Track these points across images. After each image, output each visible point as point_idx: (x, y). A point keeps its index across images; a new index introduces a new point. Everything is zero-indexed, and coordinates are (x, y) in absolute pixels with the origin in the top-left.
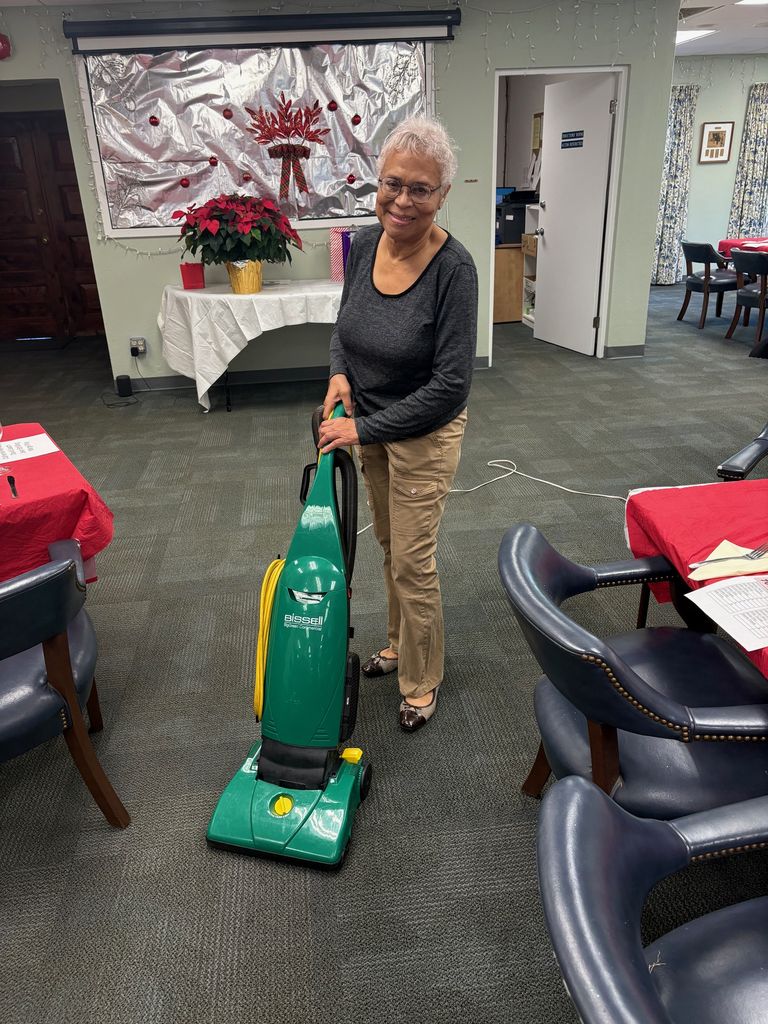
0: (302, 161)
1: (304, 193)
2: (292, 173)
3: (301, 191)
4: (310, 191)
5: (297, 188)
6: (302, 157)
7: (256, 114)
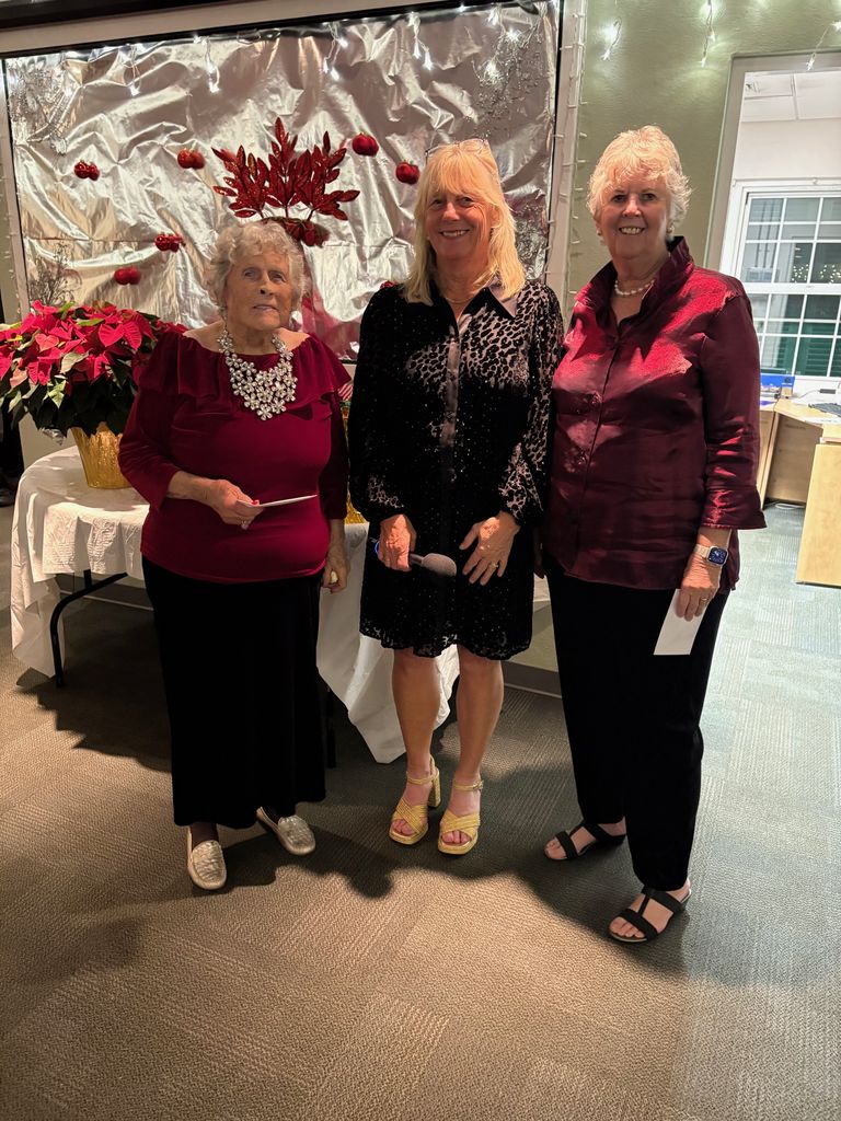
4: (317, 307)
7: (232, 161)
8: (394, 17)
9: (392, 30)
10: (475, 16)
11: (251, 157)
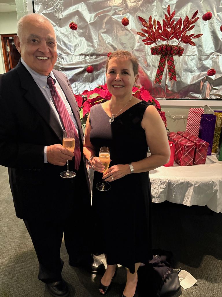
0: (176, 58)
1: (173, 81)
2: (166, 66)
3: (170, 80)
4: (178, 79)
5: (168, 77)
6: (176, 54)
7: (146, 22)
11: (154, 20)
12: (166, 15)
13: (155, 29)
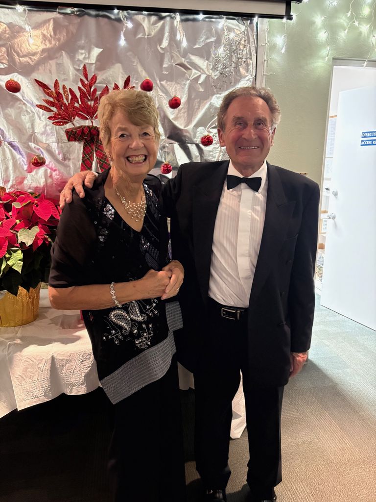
7: (50, 89)
8: (164, 14)
9: (162, 22)
10: (211, 21)
11: (64, 87)
12: (82, 80)
13: (68, 102)
